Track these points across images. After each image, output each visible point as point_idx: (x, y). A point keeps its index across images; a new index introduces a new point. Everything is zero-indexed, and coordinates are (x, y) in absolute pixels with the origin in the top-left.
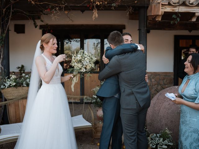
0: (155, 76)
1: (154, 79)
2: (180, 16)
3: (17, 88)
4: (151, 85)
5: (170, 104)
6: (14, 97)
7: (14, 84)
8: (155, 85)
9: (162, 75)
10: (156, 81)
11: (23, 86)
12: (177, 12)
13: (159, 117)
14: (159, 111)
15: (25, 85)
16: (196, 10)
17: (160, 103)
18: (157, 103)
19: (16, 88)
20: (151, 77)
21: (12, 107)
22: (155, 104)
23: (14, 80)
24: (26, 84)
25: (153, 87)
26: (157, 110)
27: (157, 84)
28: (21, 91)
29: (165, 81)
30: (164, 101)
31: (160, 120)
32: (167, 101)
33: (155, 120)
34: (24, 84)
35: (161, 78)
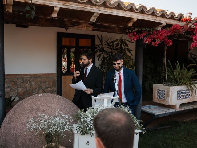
0: (35, 79)
1: (34, 82)
2: (35, 8)
4: (31, 89)
5: (29, 117)
8: (36, 89)
9: (44, 77)
10: (36, 84)
12: (30, 4)
13: (14, 137)
14: (15, 128)
16: (54, 3)
17: (17, 117)
18: (14, 118)
20: (31, 80)
22: (11, 119)
25: (34, 91)
26: (13, 127)
27: (38, 88)
29: (47, 84)
30: (22, 114)
31: (15, 140)
32: (26, 114)
33: (9, 141)
35: (42, 81)
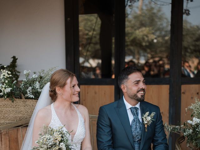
3: (13, 102)
6: (8, 122)
7: (8, 90)
11: (27, 98)
15: (32, 96)
19: (10, 102)
21: (3, 143)
23: (7, 81)
24: (33, 93)
28: (22, 109)
34: (28, 93)
